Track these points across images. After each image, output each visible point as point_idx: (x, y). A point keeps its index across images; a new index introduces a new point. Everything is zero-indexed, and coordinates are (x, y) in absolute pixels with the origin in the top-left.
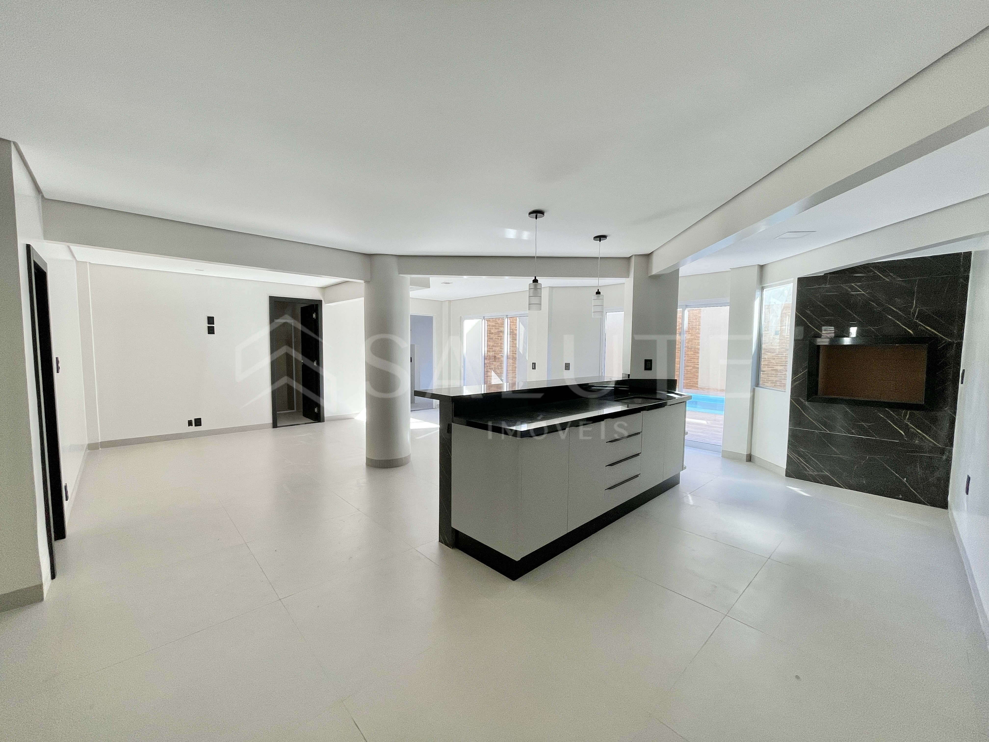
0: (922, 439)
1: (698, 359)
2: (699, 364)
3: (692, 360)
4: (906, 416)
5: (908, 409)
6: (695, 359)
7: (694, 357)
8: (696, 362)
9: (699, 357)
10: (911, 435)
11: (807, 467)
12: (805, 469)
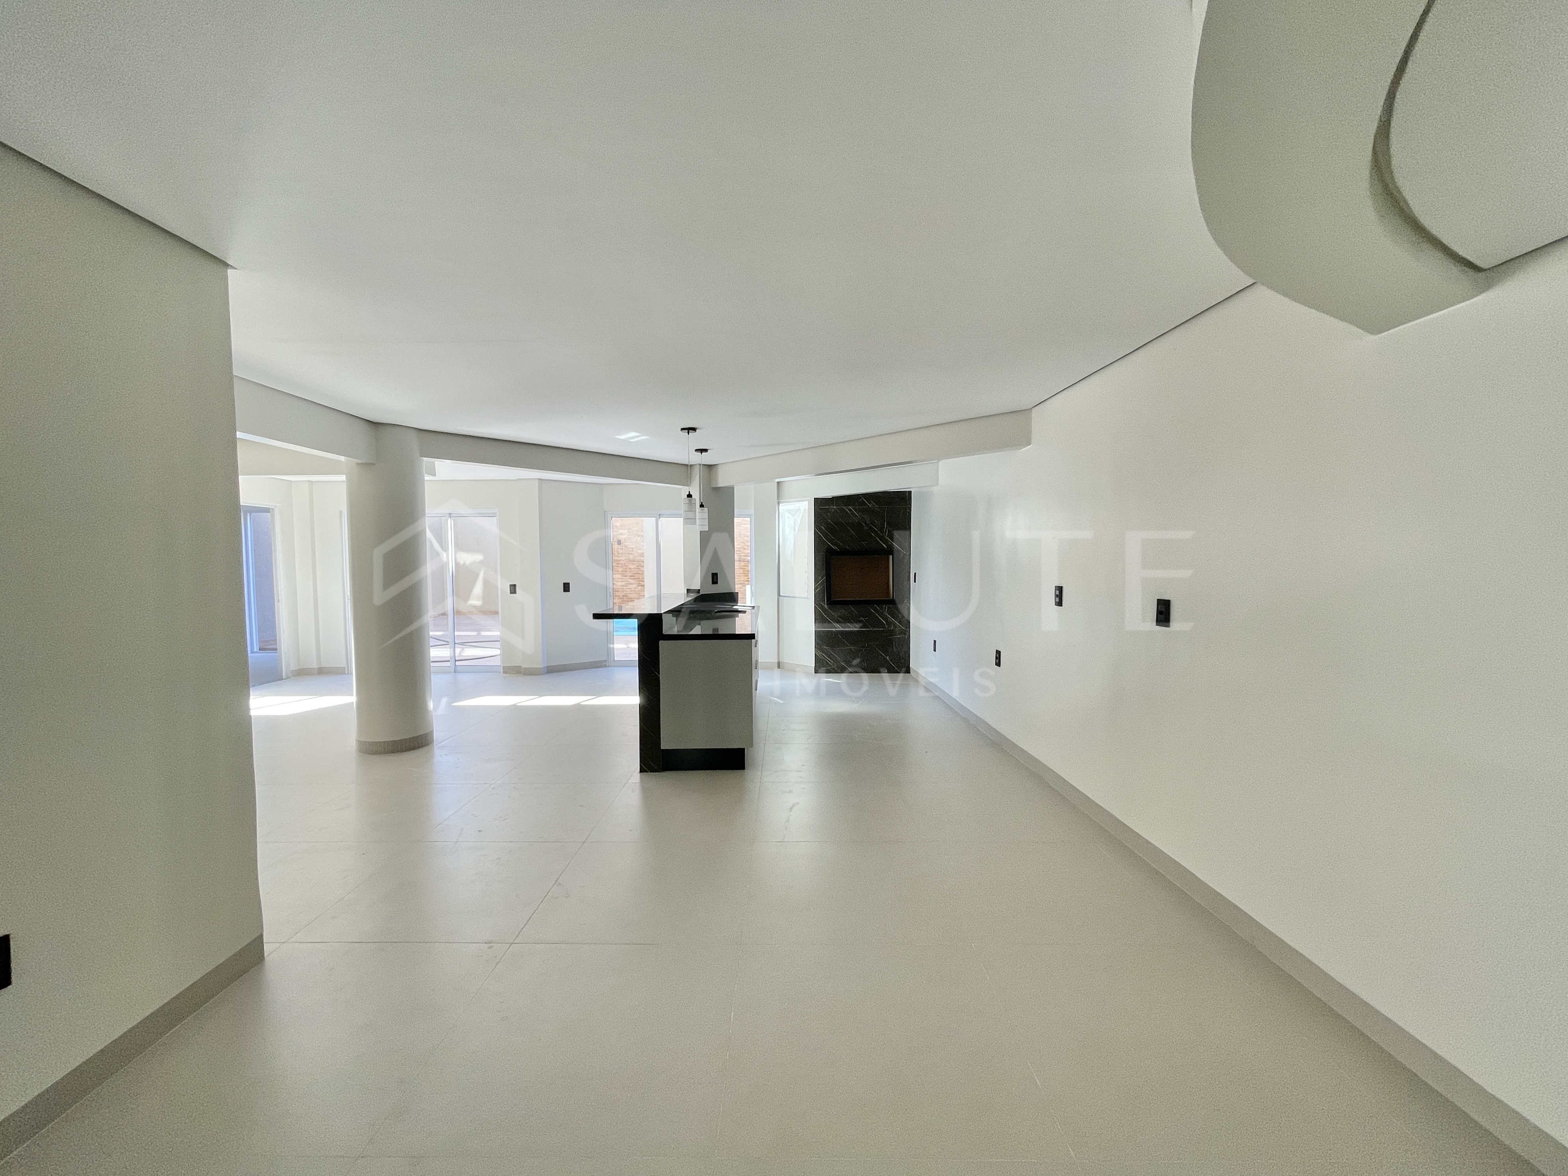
0: (895, 625)
1: (643, 574)
2: (645, 581)
3: (635, 576)
4: (886, 610)
6: (639, 574)
7: (637, 571)
8: (641, 578)
9: (643, 571)
10: (889, 623)
11: (830, 661)
12: (828, 664)
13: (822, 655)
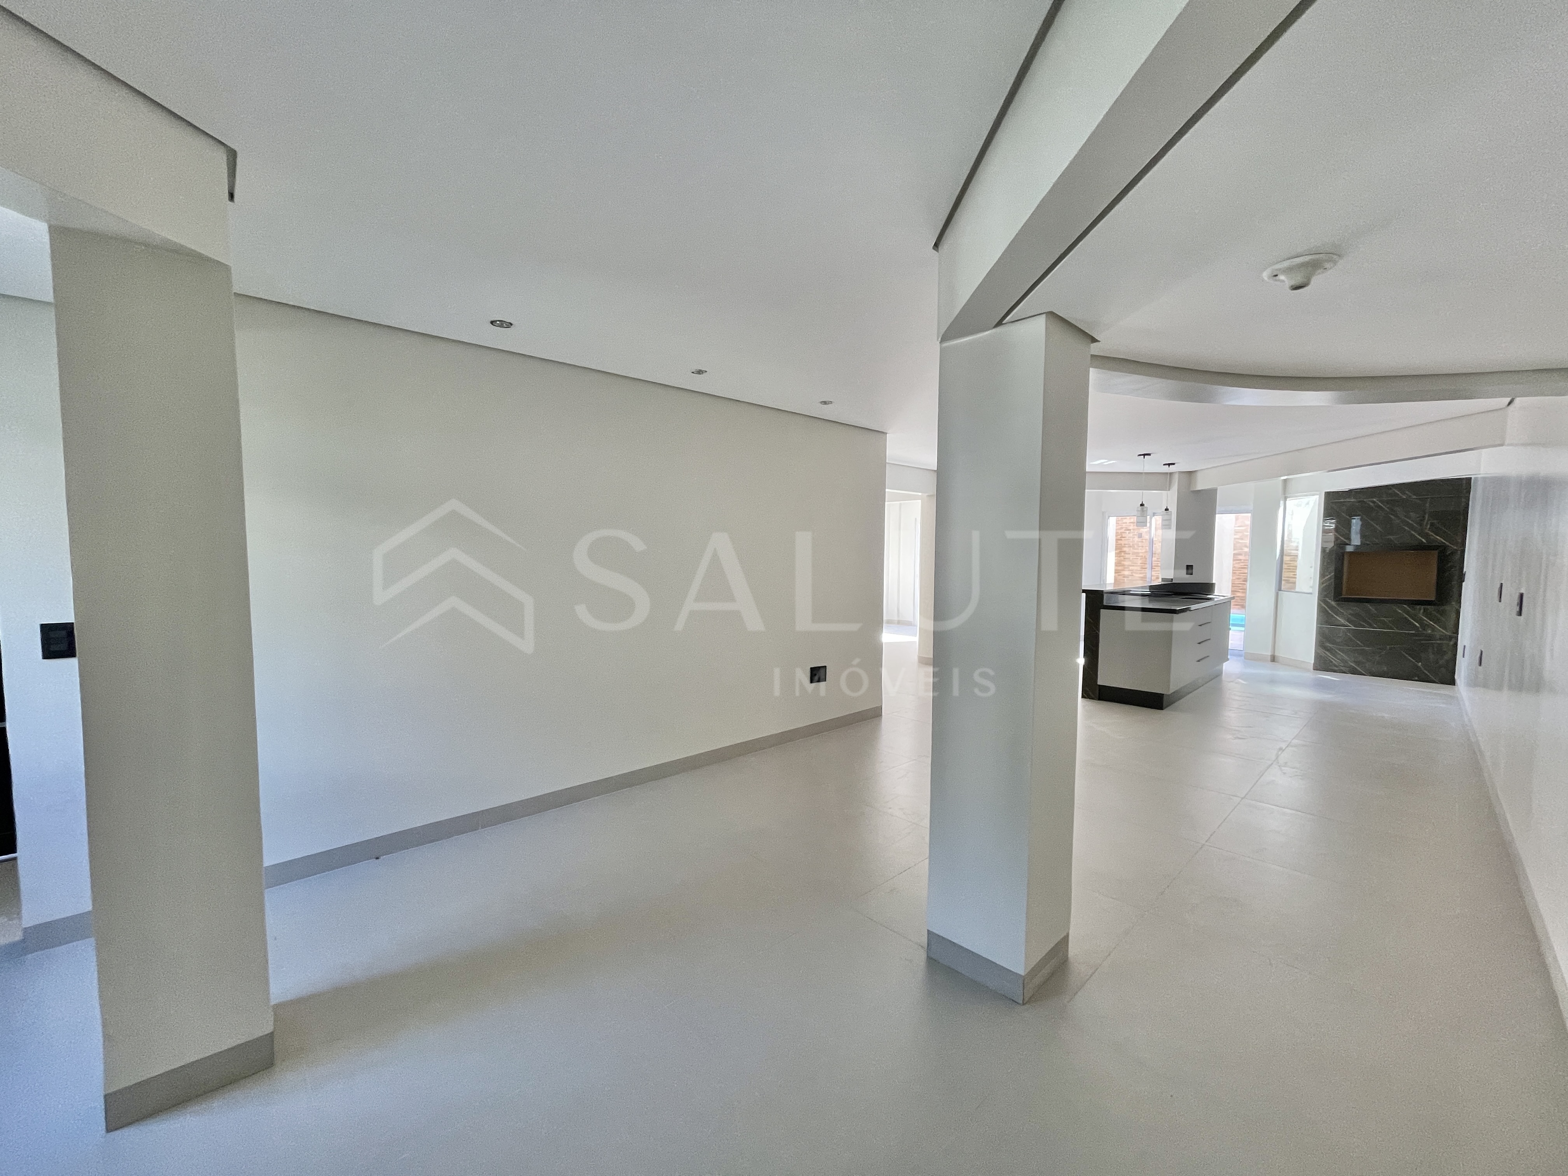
0: (1433, 629)
4: (1420, 611)
5: (1422, 605)
10: (1424, 626)
11: (1334, 660)
12: (1332, 662)
13: (1324, 652)
